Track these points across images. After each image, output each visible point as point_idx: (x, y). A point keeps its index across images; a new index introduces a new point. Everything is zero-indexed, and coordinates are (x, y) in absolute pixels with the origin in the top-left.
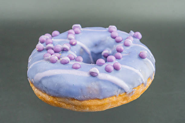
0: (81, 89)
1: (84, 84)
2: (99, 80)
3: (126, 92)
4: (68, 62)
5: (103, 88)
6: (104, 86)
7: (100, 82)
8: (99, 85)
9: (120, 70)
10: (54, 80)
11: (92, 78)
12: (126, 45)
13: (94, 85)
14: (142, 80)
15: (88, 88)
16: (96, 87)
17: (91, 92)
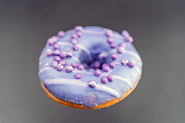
0: (82, 98)
1: (84, 93)
2: (96, 90)
3: (117, 98)
4: (72, 71)
5: (99, 97)
6: (100, 96)
7: (97, 93)
8: (96, 95)
9: (113, 81)
10: (61, 88)
11: (90, 89)
12: (119, 52)
13: (92, 94)
14: (130, 87)
15: (87, 97)
16: (93, 96)
17: (89, 100)
